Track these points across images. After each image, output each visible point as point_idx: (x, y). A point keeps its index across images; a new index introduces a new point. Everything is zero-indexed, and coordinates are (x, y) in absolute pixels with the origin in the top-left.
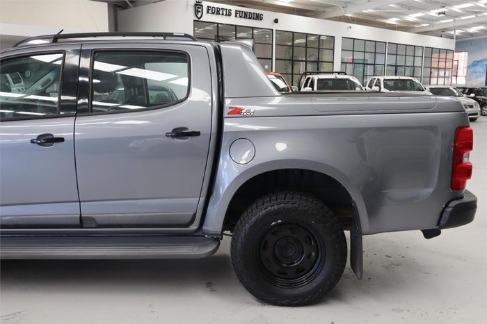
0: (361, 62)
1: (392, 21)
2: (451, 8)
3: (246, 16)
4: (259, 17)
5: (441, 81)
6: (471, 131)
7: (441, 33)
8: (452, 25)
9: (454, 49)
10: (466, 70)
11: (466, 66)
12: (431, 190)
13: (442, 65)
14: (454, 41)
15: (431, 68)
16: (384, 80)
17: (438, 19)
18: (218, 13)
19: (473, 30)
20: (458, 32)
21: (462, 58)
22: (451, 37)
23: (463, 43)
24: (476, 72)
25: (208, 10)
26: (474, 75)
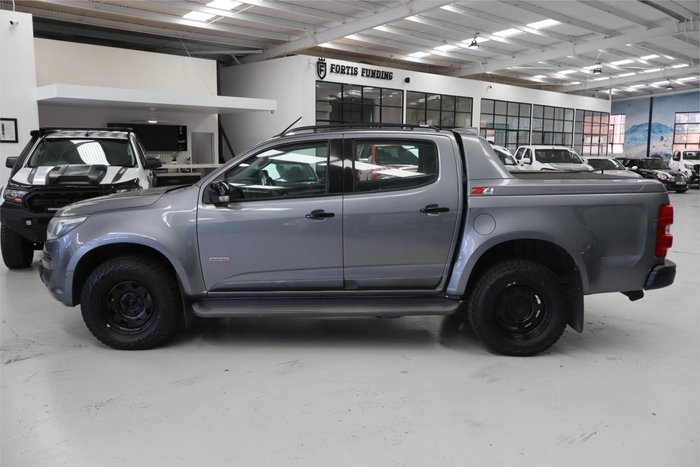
0: (504, 127)
1: (538, 79)
2: (608, 65)
3: (373, 74)
4: (388, 76)
5: (595, 150)
6: (671, 209)
7: (594, 93)
8: (608, 84)
9: (609, 111)
10: (623, 136)
11: (623, 131)
12: (637, 258)
13: (596, 130)
14: (610, 102)
15: (584, 134)
16: (536, 150)
17: (591, 77)
18: (343, 72)
19: (631, 89)
20: (614, 91)
21: (619, 122)
22: (606, 97)
23: (621, 104)
24: (635, 139)
25: (332, 68)
26: (634, 142)
